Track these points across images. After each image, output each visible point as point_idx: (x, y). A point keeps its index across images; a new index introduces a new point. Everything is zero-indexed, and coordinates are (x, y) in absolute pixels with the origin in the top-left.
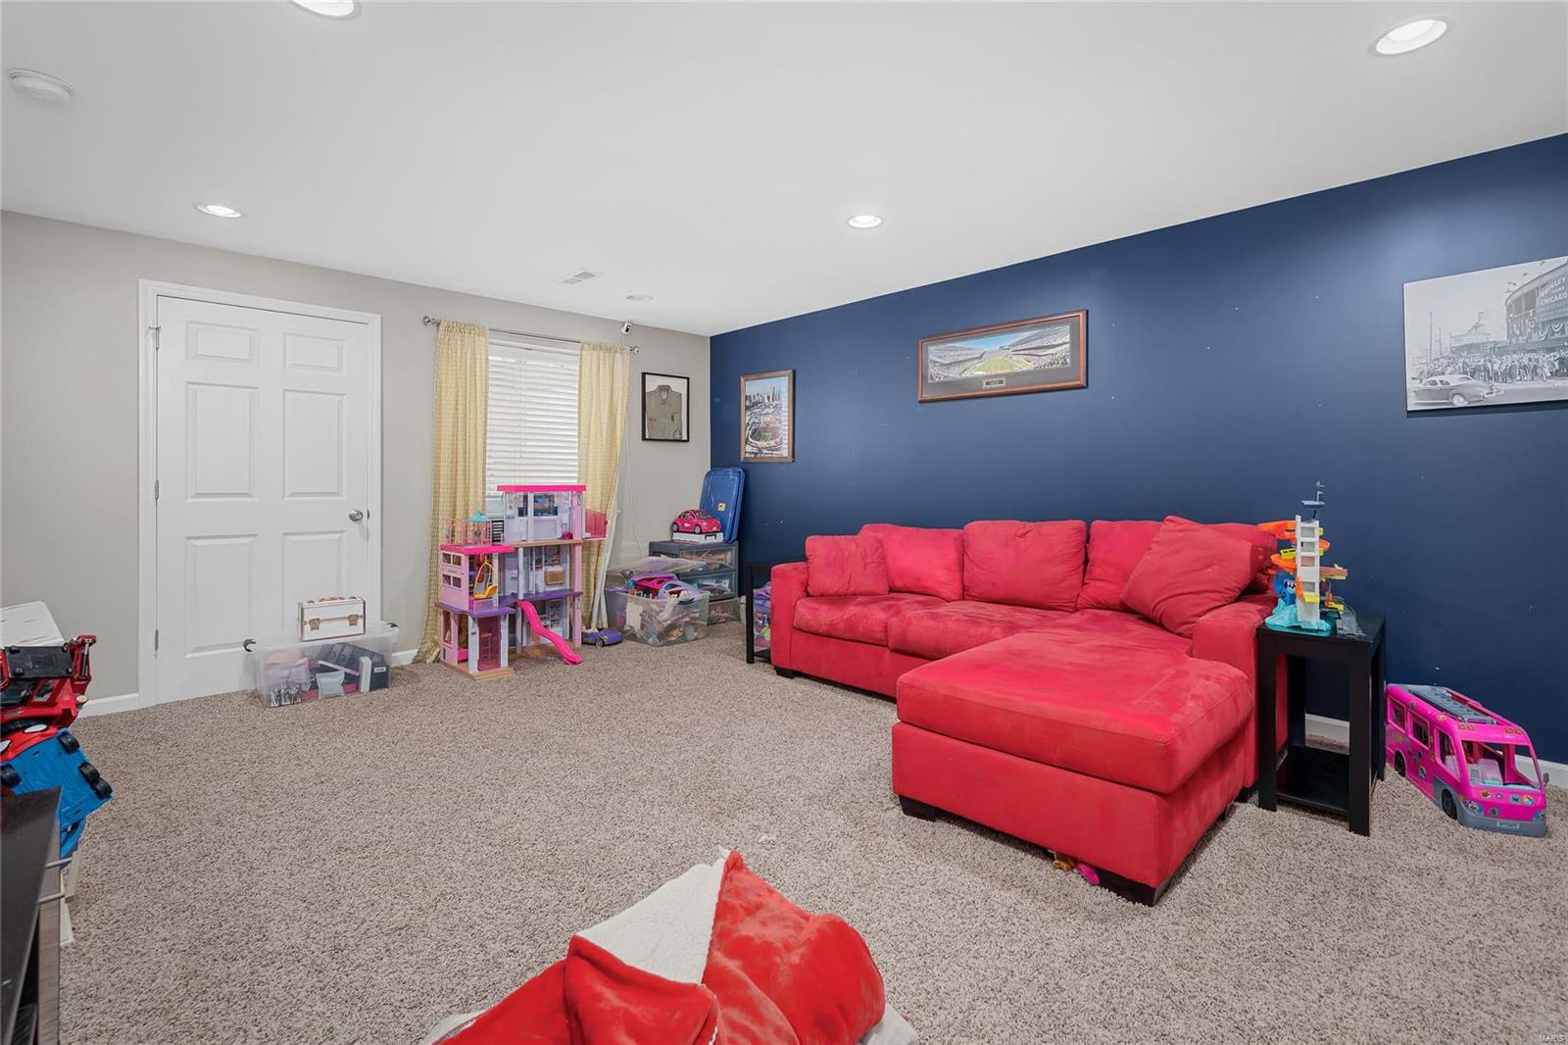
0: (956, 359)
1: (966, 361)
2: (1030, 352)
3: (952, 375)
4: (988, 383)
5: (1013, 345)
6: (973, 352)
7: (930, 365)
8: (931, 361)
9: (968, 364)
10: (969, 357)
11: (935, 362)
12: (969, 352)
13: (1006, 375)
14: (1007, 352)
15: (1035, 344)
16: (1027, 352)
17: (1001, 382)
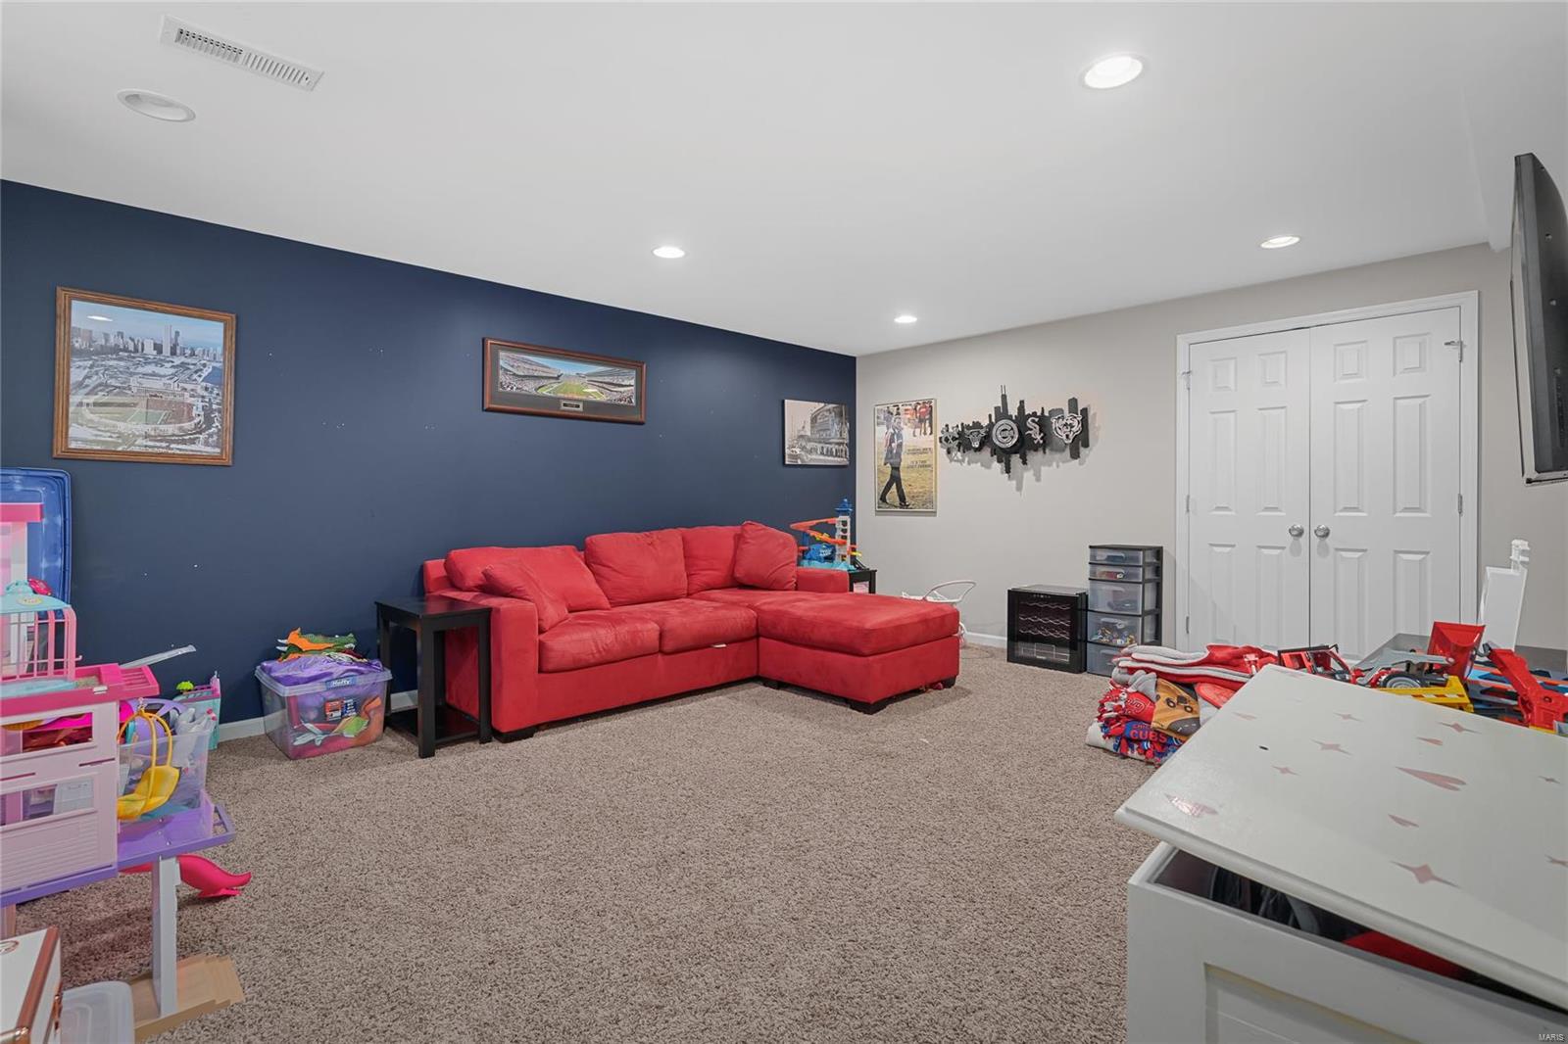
0: (531, 373)
1: (543, 377)
2: (604, 386)
3: (525, 388)
4: (565, 405)
5: (589, 375)
6: (549, 371)
7: (501, 372)
8: (502, 368)
9: (545, 382)
10: (545, 375)
11: (506, 370)
12: (545, 369)
13: (585, 402)
14: (583, 380)
15: (607, 379)
16: (601, 385)
17: (578, 406)
